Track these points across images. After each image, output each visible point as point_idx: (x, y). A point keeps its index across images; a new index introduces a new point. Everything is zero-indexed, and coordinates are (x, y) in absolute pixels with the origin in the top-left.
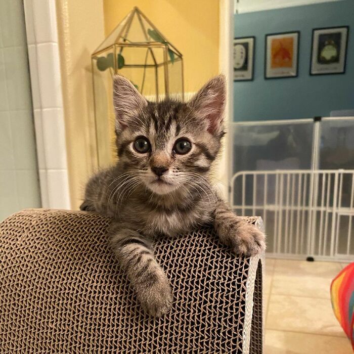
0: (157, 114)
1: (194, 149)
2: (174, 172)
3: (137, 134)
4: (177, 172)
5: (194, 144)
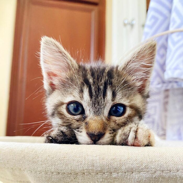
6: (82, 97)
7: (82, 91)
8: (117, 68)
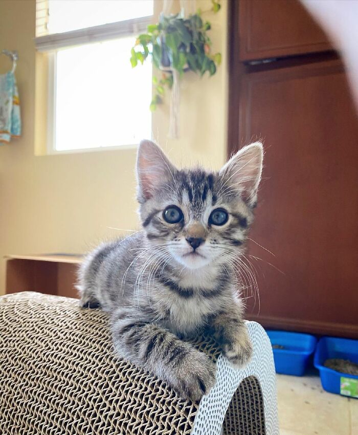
0: (191, 184)
1: (231, 219)
2: (211, 243)
3: (167, 203)
4: (214, 243)
5: (231, 214)
6: (181, 201)
7: (180, 195)
8: (218, 174)
